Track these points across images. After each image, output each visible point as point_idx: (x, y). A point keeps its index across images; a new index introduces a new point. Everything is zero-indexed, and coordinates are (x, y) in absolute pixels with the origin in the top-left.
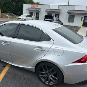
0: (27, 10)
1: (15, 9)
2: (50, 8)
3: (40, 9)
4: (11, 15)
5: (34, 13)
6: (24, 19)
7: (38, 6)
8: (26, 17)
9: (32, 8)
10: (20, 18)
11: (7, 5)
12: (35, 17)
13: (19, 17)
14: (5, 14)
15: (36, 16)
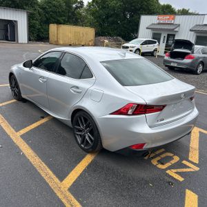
0: (147, 28)
1: (125, 28)
2: (204, 23)
3: (179, 25)
4: (115, 40)
5: (164, 35)
6: (136, 48)
7: (173, 19)
8: (142, 44)
9: (159, 24)
10: (127, 47)
11: (110, 19)
12: (164, 45)
13: (126, 45)
14: (102, 39)
15: (167, 42)
